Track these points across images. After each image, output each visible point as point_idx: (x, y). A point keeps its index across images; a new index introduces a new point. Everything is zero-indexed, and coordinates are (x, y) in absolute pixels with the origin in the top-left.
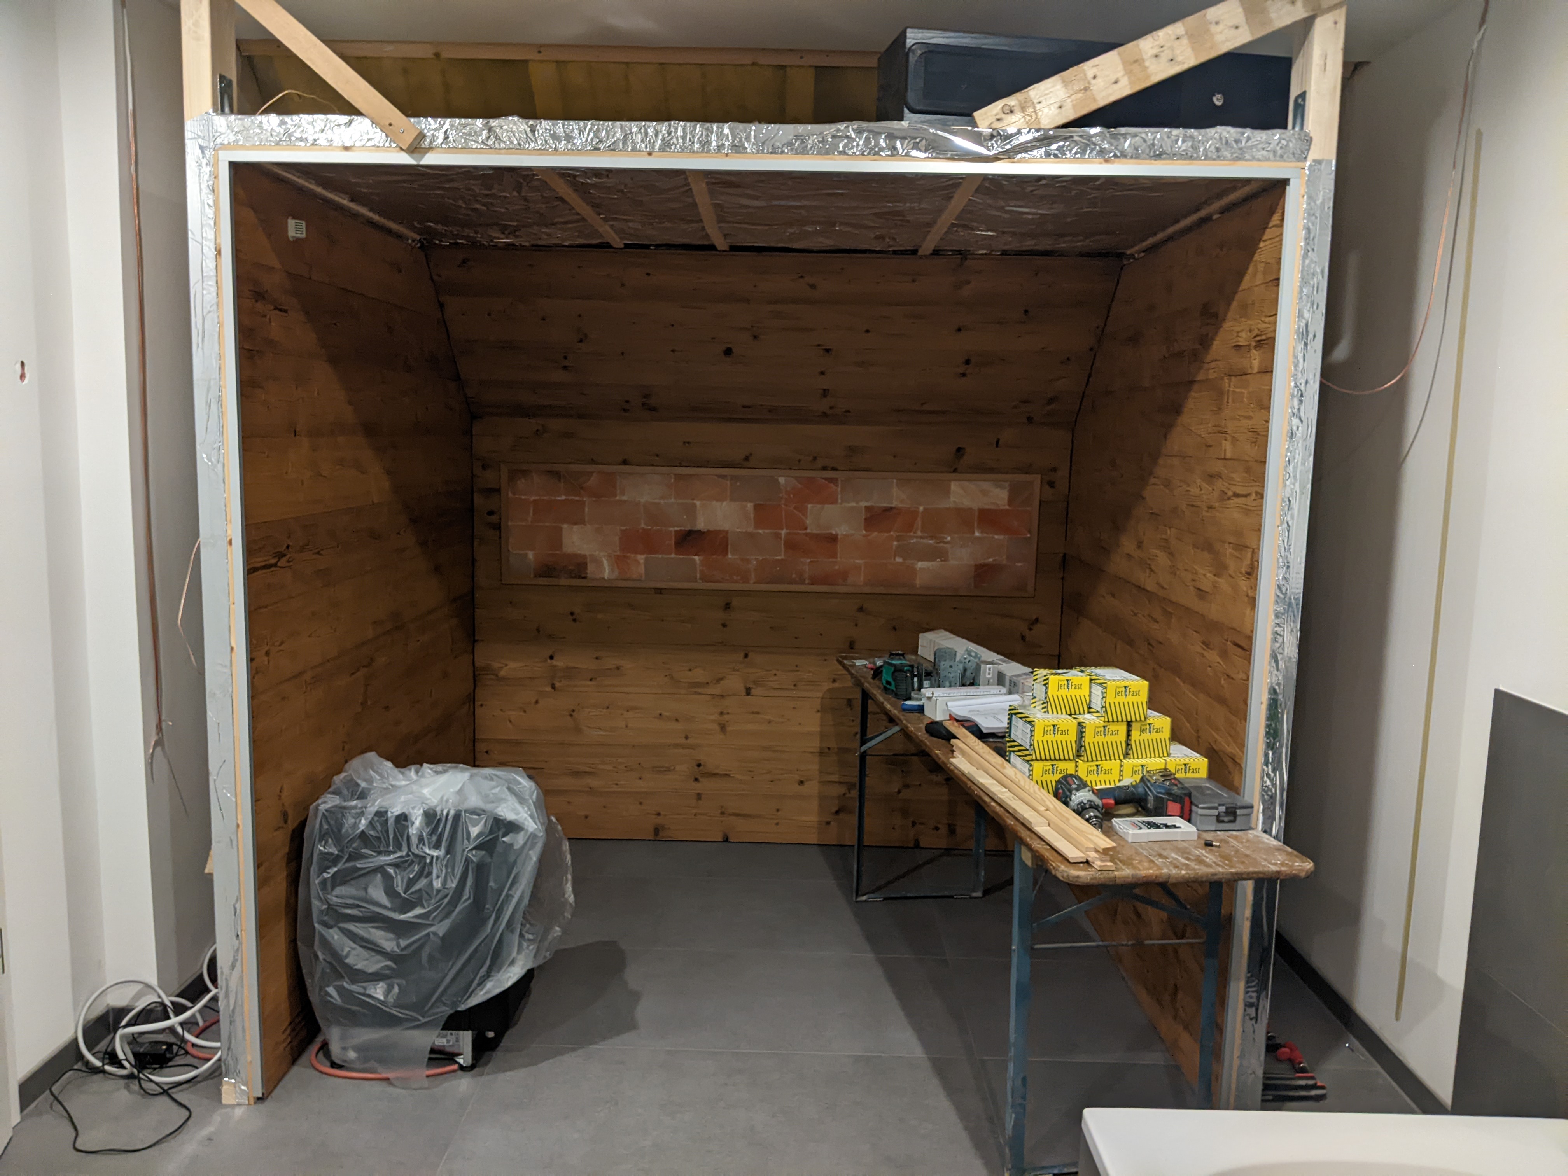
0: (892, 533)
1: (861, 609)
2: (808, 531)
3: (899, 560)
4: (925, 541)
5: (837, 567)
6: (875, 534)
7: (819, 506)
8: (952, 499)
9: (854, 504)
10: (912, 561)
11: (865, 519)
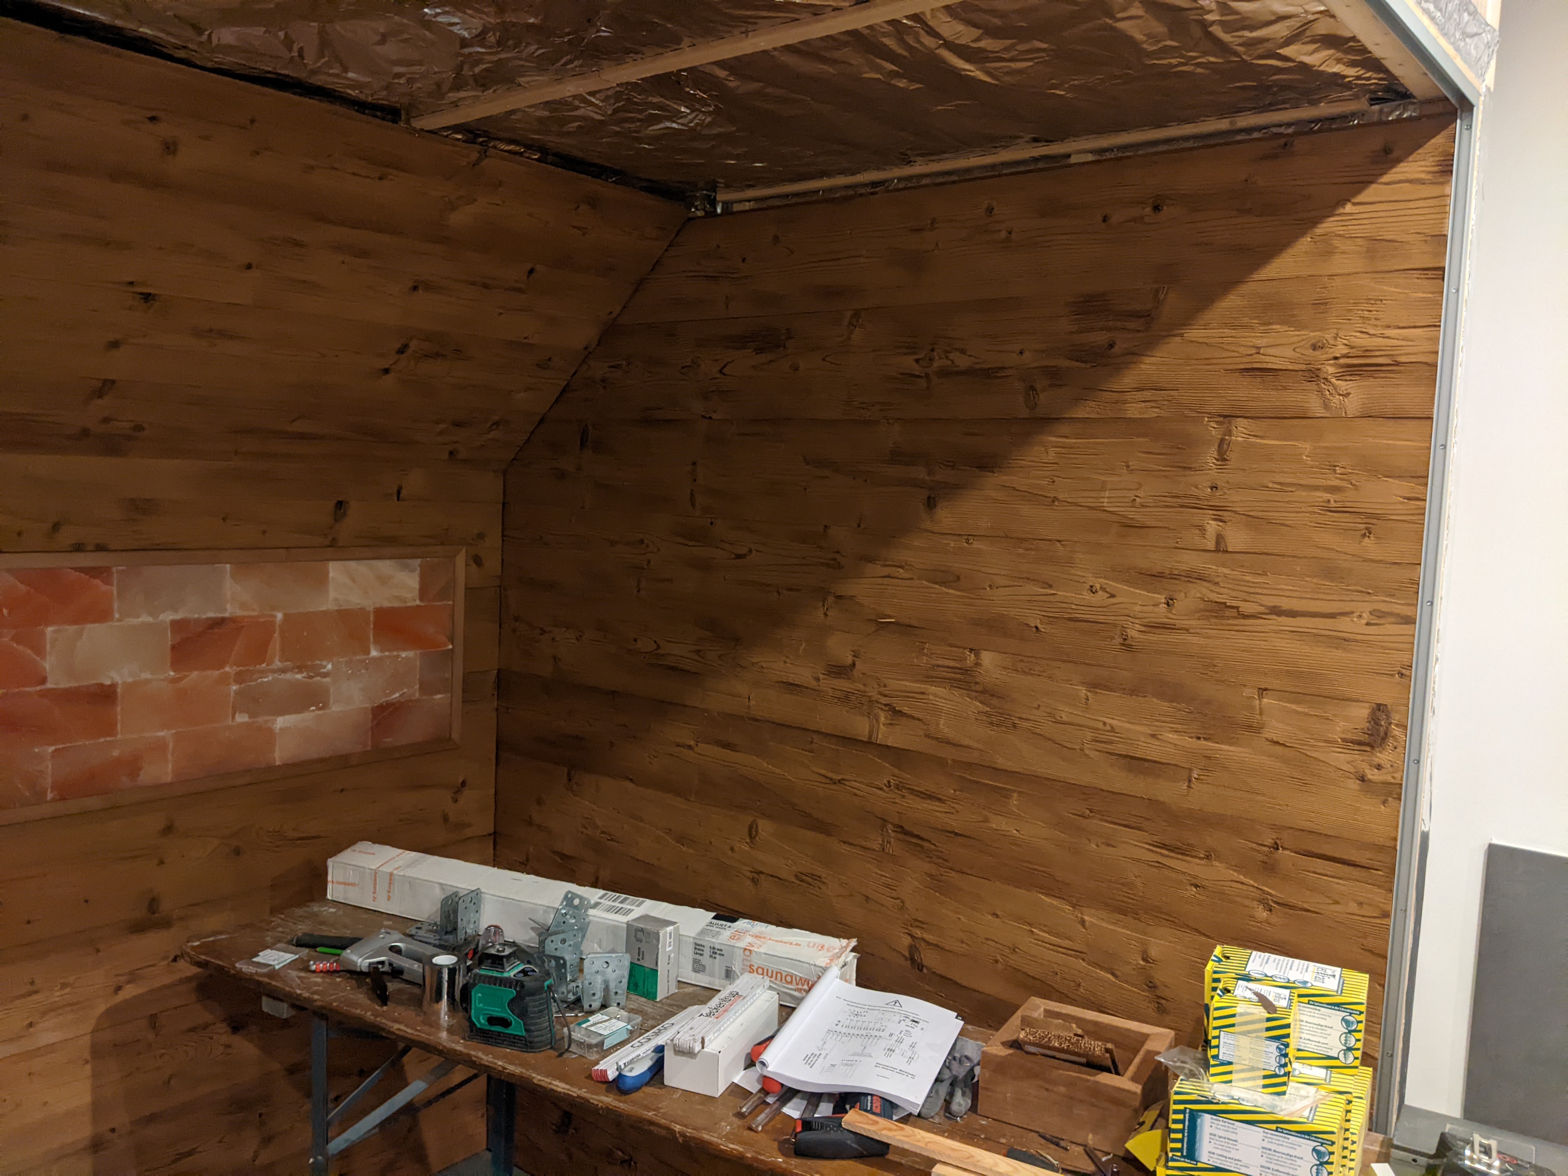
0: (227, 669)
1: (168, 830)
2: (49, 685)
3: (242, 718)
4: (288, 676)
5: (116, 753)
6: (195, 674)
7: (72, 629)
8: (332, 594)
9: (145, 618)
10: (267, 718)
11: (173, 647)
